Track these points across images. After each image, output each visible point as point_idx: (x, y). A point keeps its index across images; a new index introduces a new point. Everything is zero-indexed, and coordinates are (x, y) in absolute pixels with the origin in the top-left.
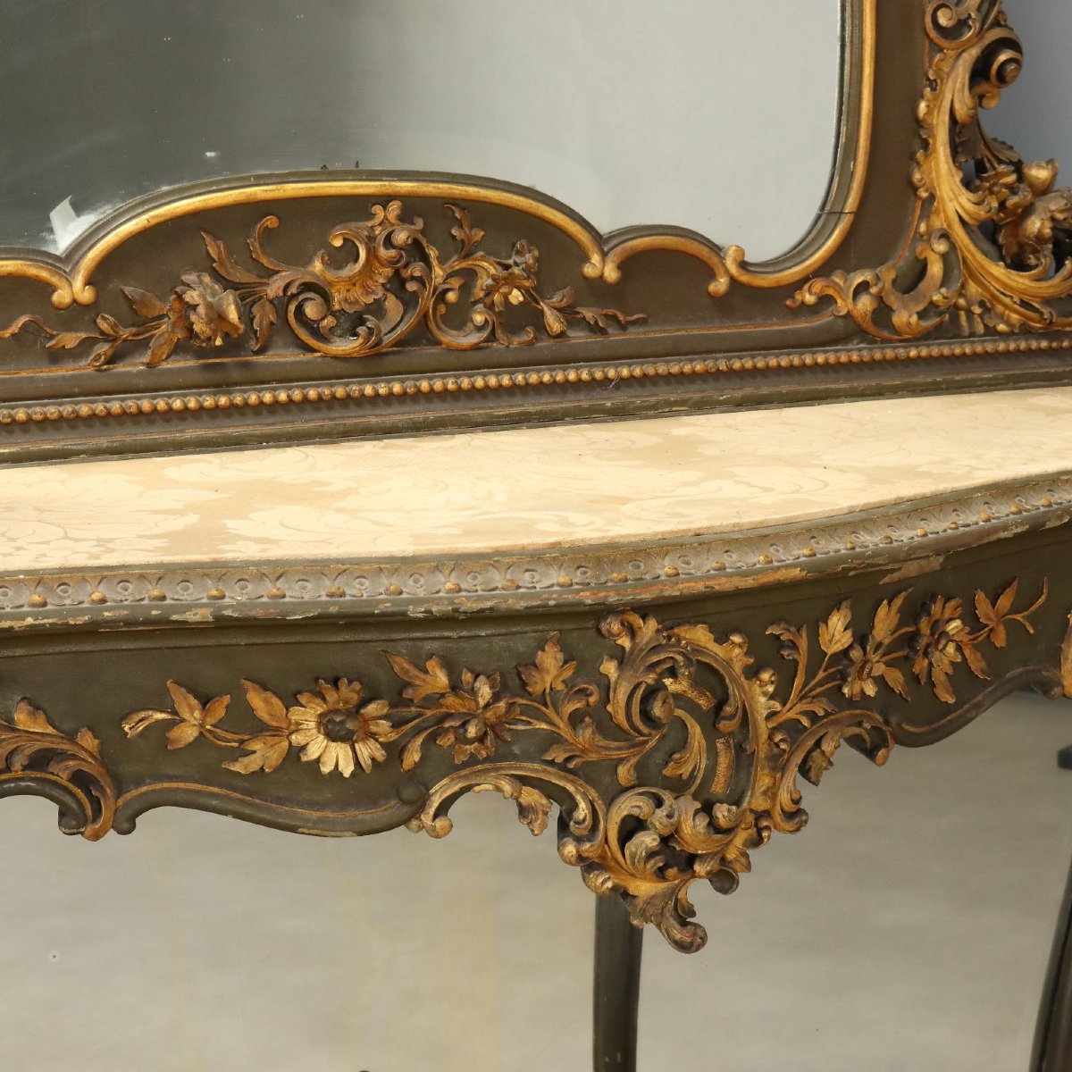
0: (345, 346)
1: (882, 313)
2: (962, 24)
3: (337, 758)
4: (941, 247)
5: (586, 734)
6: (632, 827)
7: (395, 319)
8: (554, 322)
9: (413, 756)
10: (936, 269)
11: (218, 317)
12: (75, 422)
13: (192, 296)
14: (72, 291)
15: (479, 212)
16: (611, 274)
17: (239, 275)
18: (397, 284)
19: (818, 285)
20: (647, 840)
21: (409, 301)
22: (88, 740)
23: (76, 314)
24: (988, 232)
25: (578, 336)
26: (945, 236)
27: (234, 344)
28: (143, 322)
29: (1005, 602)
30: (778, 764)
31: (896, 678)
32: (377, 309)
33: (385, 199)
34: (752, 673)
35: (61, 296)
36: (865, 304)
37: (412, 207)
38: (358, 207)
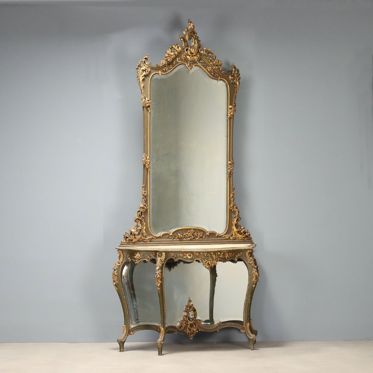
0: (189, 239)
1: (229, 238)
2: (235, 217)
3: (189, 257)
4: (234, 233)
5: (203, 257)
6: (206, 262)
7: (192, 237)
8: (204, 238)
9: (194, 257)
10: (234, 235)
11: (180, 236)
12: (171, 243)
13: (179, 235)
14: (171, 234)
15: (199, 230)
16: (208, 234)
17: (182, 234)
18: (193, 235)
19: (224, 236)
20: (207, 263)
21: (193, 236)
22: (176, 255)
23: (171, 236)
24: (238, 232)
25: (206, 239)
26: (234, 232)
27: (181, 238)
28: (175, 236)
29: (231, 254)
30: (215, 260)
31: (223, 257)
32: (191, 236)
33: (192, 229)
34: (213, 255)
35: (170, 235)
36: (228, 237)
37: (194, 229)
38: (190, 229)
